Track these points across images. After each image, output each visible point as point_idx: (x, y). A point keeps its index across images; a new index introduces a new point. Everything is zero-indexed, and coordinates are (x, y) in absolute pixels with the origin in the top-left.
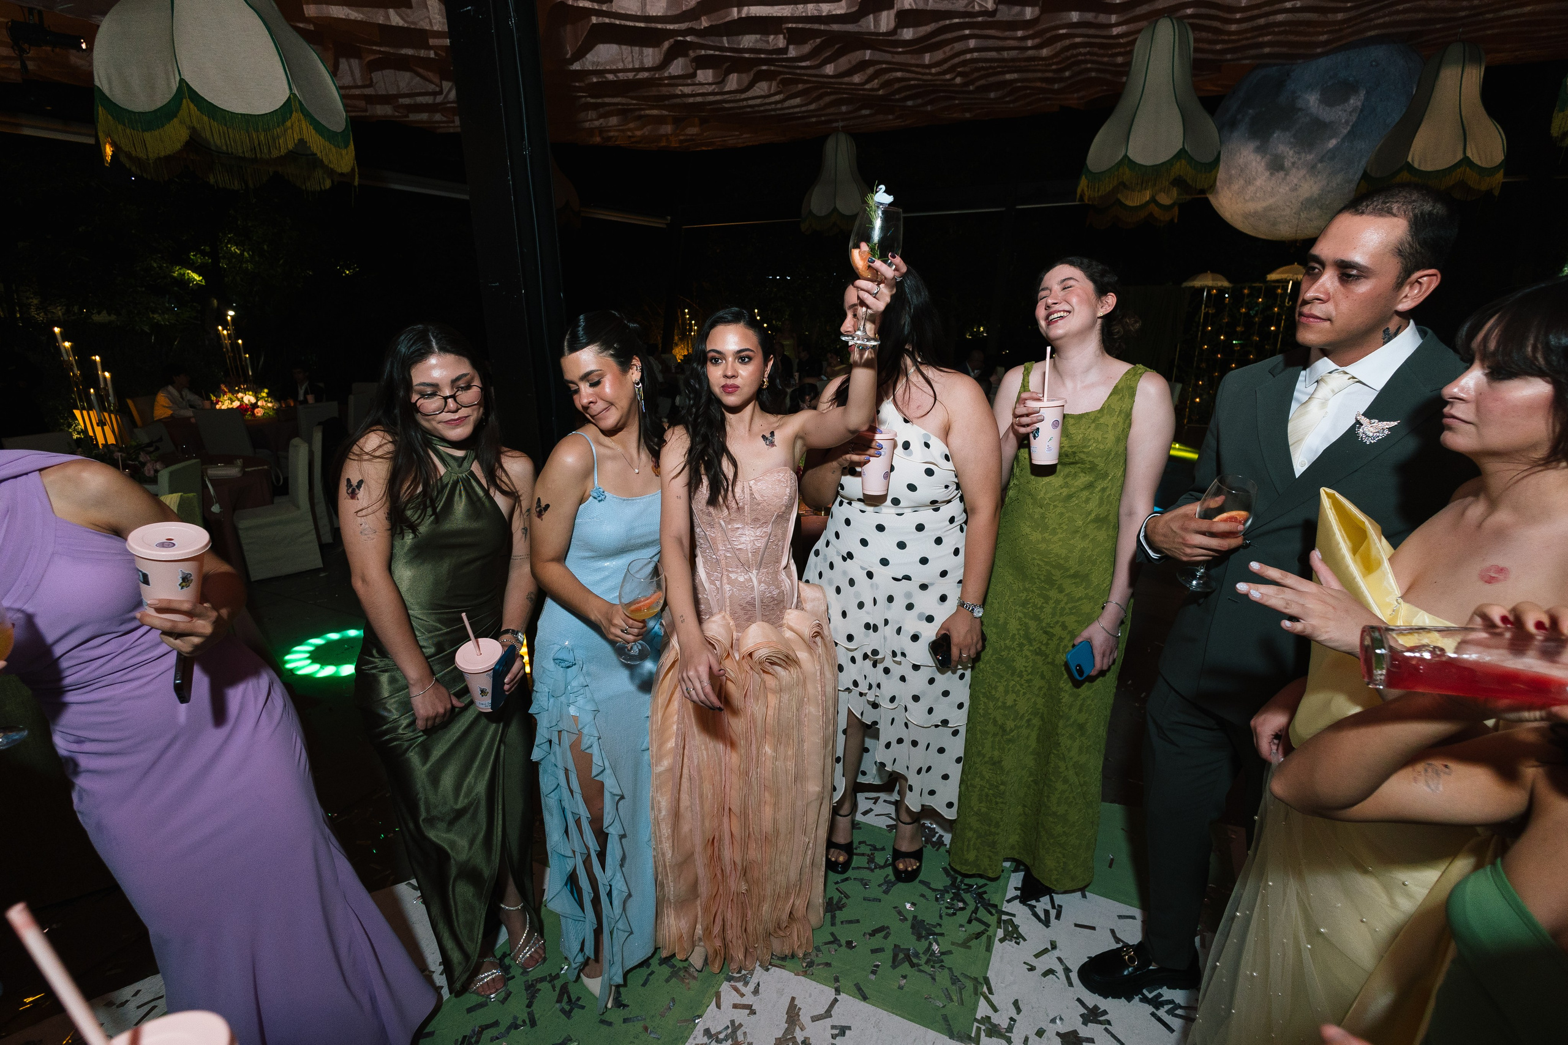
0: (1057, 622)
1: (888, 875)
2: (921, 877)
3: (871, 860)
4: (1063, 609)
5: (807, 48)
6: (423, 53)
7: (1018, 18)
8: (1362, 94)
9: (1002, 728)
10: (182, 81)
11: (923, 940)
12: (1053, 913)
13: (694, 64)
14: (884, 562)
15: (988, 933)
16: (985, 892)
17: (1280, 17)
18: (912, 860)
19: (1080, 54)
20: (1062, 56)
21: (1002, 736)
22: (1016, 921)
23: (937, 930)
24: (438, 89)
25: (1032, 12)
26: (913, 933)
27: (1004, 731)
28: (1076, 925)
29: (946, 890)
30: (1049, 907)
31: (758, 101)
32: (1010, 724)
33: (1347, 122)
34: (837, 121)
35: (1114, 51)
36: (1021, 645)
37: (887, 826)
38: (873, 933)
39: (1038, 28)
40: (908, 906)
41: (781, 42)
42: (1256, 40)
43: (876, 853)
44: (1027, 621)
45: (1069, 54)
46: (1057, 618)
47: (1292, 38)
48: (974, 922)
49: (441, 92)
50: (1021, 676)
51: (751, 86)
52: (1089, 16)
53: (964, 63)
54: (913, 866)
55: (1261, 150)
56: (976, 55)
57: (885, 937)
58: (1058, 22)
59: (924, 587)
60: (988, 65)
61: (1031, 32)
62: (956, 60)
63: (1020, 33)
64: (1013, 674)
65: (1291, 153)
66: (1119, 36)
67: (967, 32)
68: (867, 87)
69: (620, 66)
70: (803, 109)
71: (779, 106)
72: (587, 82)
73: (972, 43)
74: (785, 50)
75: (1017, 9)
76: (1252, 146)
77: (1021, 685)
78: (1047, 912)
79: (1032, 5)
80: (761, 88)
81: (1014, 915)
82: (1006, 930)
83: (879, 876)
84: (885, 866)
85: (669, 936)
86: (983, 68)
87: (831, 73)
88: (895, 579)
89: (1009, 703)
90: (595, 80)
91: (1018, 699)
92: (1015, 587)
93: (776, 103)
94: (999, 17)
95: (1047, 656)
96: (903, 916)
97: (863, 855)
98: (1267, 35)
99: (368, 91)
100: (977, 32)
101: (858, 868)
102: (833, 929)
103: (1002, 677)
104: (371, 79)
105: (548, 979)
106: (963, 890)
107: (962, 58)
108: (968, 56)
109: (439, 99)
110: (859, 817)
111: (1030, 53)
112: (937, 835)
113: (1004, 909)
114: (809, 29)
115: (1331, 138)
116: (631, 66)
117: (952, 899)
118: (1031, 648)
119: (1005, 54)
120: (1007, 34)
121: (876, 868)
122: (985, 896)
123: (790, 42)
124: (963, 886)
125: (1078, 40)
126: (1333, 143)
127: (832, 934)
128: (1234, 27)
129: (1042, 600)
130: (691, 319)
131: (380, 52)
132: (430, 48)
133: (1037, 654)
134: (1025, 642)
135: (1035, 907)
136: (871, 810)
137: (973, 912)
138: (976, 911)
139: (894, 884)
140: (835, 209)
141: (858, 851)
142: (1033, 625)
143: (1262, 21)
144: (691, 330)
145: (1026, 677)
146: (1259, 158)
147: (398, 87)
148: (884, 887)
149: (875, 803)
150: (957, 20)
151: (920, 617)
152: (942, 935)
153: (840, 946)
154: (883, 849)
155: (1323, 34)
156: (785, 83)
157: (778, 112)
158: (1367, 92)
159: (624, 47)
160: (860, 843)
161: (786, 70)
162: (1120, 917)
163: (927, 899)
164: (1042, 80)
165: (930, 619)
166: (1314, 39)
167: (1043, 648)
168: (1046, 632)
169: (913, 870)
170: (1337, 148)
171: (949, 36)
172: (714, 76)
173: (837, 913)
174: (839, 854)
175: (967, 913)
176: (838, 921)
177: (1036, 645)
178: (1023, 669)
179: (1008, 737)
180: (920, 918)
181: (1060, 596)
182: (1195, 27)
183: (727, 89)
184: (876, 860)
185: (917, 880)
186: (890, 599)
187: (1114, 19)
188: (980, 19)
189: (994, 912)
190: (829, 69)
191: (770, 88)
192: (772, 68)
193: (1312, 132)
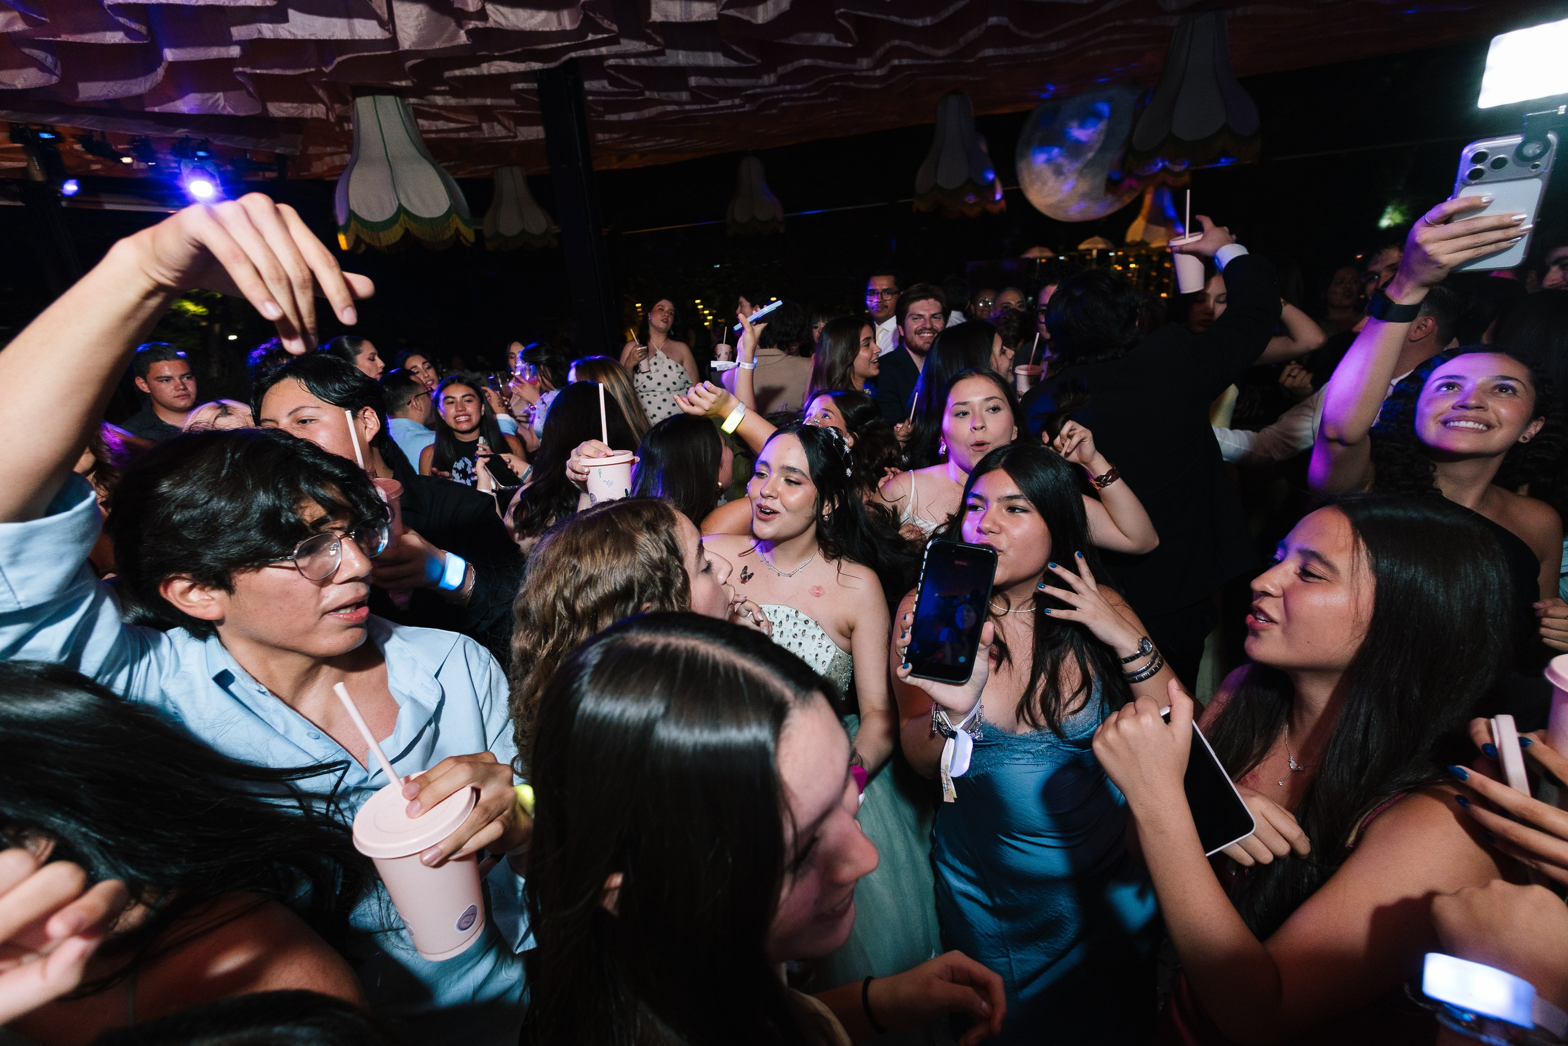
8: (1104, 121)
10: (400, 205)
33: (1097, 141)
55: (1048, 160)
65: (1066, 162)
76: (1043, 156)
115: (1088, 152)
126: (1090, 155)
140: (754, 217)
146: (1047, 166)
158: (1107, 120)
170: (1093, 159)
193: (1075, 149)
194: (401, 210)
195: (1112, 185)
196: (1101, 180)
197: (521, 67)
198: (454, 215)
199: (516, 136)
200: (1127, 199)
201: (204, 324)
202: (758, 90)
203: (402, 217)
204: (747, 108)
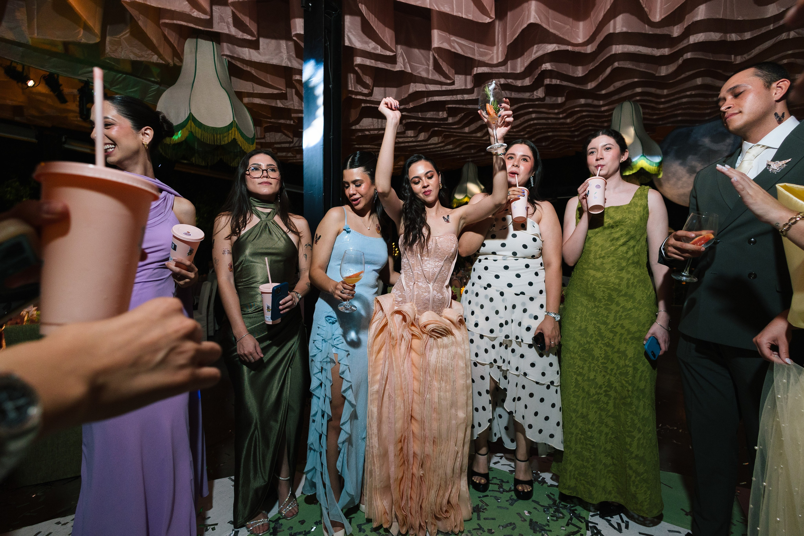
0: (618, 324)
1: (512, 496)
2: (534, 498)
3: (501, 486)
4: (621, 316)
5: (457, 119)
6: (288, 122)
7: (554, 103)
9: (588, 393)
11: (538, 533)
12: (623, 525)
13: (405, 127)
14: (510, 285)
15: (581, 533)
16: (576, 510)
17: (684, 100)
18: (527, 486)
19: (586, 121)
20: (577, 122)
21: (588, 399)
22: (599, 527)
23: (547, 528)
24: (291, 140)
25: (561, 99)
26: (531, 528)
27: (589, 395)
28: (640, 533)
29: (549, 507)
30: (620, 521)
31: (432, 146)
32: (593, 391)
34: (468, 158)
35: (602, 120)
36: (597, 341)
37: (509, 471)
38: (506, 526)
39: (564, 108)
40: (526, 512)
41: (443, 114)
42: (673, 113)
43: (504, 484)
44: (598, 325)
45: (580, 121)
46: (617, 322)
47: (692, 111)
48: (570, 525)
49: (292, 142)
50: (598, 360)
51: (429, 138)
52: (590, 101)
53: (530, 126)
54: (527, 489)
55: (683, 164)
56: (535, 122)
57: (513, 529)
58: (574, 104)
59: (532, 299)
60: (541, 127)
61: (561, 110)
62: (526, 124)
63: (556, 111)
64: (593, 359)
65: (699, 165)
66: (605, 111)
67: (531, 110)
68: (484, 138)
69: (372, 127)
70: (453, 151)
71: (442, 149)
72: (356, 135)
73: (534, 116)
74: (446, 119)
75: (554, 98)
77: (598, 366)
78: (619, 524)
79: (561, 96)
80: (435, 140)
81: (597, 524)
82: (592, 532)
83: (507, 496)
84: (510, 490)
85: (378, 513)
86: (539, 129)
87: (467, 131)
88: (517, 294)
89: (592, 377)
90: (360, 134)
91: (597, 375)
92: (589, 306)
93: (440, 147)
94: (546, 102)
95: (614, 347)
96: (524, 518)
97: (495, 484)
98: (679, 110)
99: (263, 141)
100: (536, 109)
101: (493, 491)
102: (479, 522)
103: (586, 361)
104: (265, 135)
105: (304, 533)
106: (561, 507)
107: (529, 123)
108: (532, 122)
109: (292, 145)
110: (492, 465)
111: (562, 121)
112: (541, 478)
113: (589, 520)
114: (458, 108)
116: (377, 127)
117: (554, 511)
118: (603, 342)
119: (550, 121)
120: (551, 111)
121: (504, 491)
122: (576, 512)
123: (449, 115)
124: (561, 506)
125: (584, 114)
127: (478, 524)
128: (662, 106)
129: (607, 312)
131: (270, 122)
132: (291, 119)
133: (607, 346)
134: (599, 338)
135: (611, 521)
136: (499, 462)
137: (569, 520)
138: (571, 519)
139: (516, 501)
141: (492, 482)
142: (603, 327)
143: (676, 102)
145: (601, 361)
146: (682, 168)
147: (275, 139)
148: (510, 501)
149: (501, 459)
150: (526, 103)
151: (530, 316)
152: (550, 531)
153: (484, 531)
154: (508, 482)
155: (707, 109)
156: (446, 137)
157: (441, 152)
159: (374, 119)
160: (493, 478)
161: (446, 130)
162: (670, 531)
163: (538, 511)
164: (568, 136)
165: (536, 318)
166: (704, 112)
167: (611, 342)
168: (611, 332)
169: (528, 491)
171: (522, 112)
172: (414, 133)
173: (481, 513)
174: (481, 479)
175: (566, 520)
176: (482, 518)
177: (606, 341)
178: (599, 356)
179: (591, 399)
180: (534, 520)
181: (618, 308)
182: (644, 107)
183: (419, 139)
184: (504, 487)
185: (531, 500)
186: (514, 307)
187: (601, 103)
188: (537, 103)
189: (583, 521)
190: (467, 130)
191: (438, 140)
192: (440, 129)
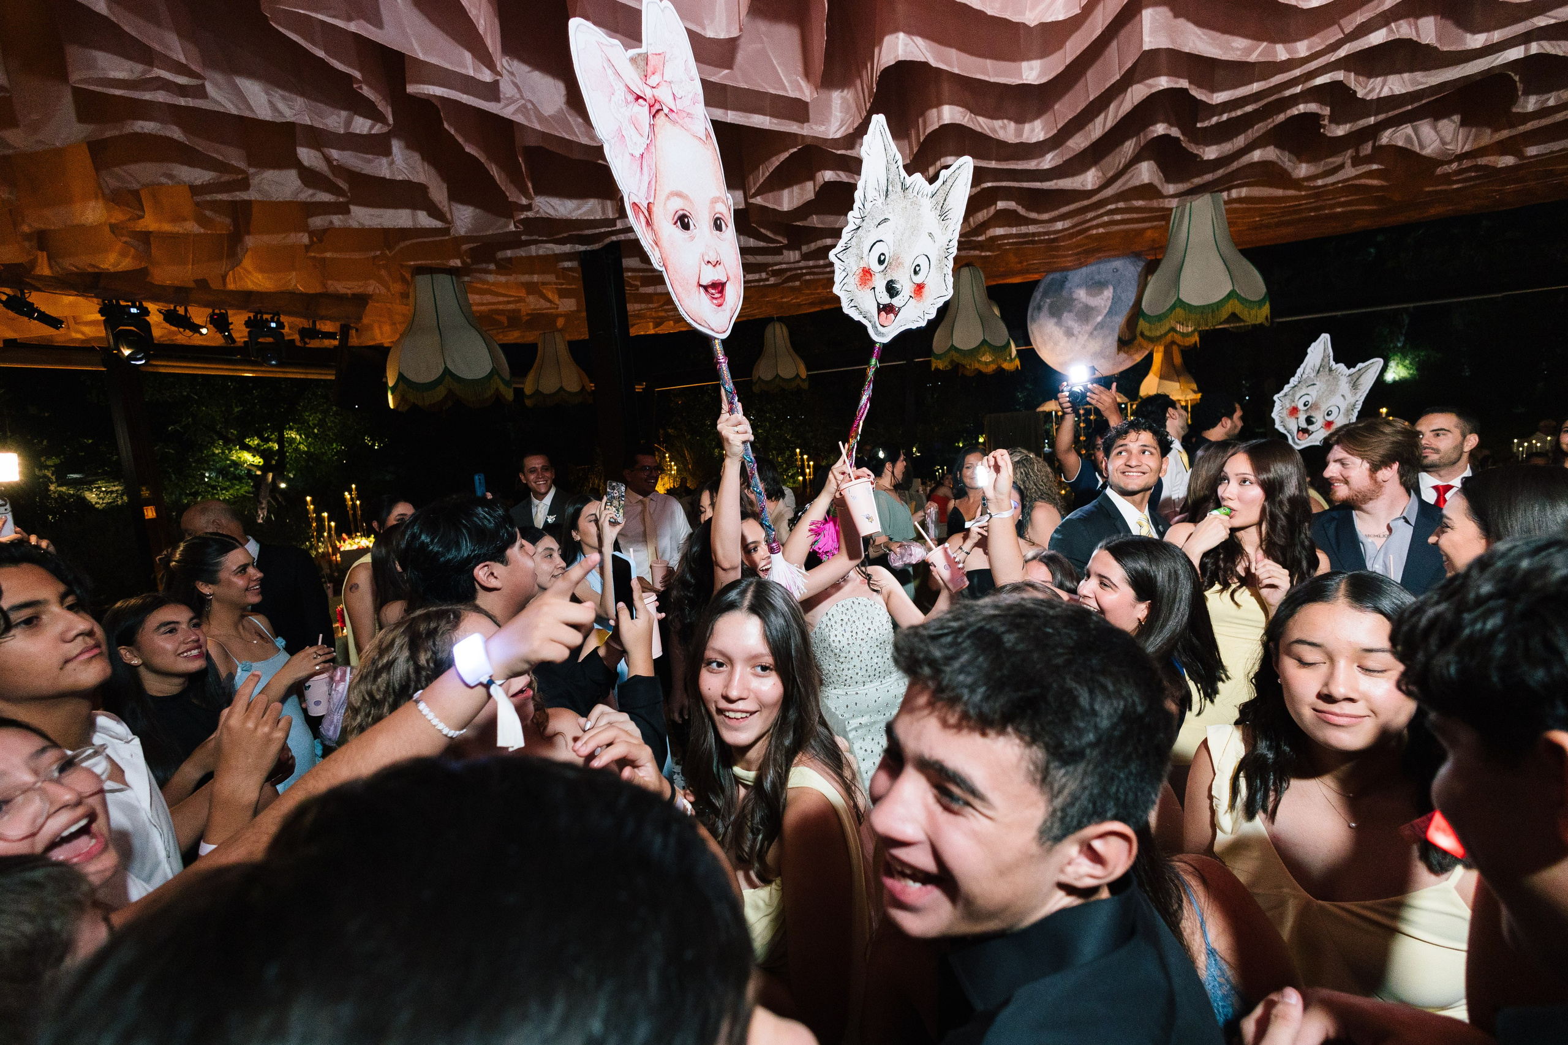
8: (1111, 289)
10: (446, 368)
33: (1105, 306)
55: (1059, 323)
65: (1076, 325)
76: (1053, 321)
115: (1098, 316)
126: (1099, 319)
130: (670, 461)
140: (778, 375)
144: (671, 470)
158: (1114, 288)
170: (1103, 321)
193: (1086, 313)
194: (447, 371)
195: (1124, 344)
196: (1112, 341)
197: (567, 248)
198: (496, 377)
199: (557, 308)
200: (1138, 358)
201: (259, 473)
202: (784, 266)
203: (448, 378)
204: (772, 281)
